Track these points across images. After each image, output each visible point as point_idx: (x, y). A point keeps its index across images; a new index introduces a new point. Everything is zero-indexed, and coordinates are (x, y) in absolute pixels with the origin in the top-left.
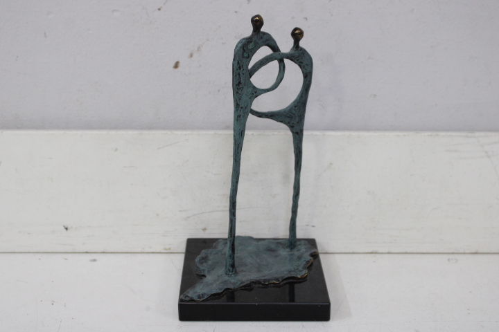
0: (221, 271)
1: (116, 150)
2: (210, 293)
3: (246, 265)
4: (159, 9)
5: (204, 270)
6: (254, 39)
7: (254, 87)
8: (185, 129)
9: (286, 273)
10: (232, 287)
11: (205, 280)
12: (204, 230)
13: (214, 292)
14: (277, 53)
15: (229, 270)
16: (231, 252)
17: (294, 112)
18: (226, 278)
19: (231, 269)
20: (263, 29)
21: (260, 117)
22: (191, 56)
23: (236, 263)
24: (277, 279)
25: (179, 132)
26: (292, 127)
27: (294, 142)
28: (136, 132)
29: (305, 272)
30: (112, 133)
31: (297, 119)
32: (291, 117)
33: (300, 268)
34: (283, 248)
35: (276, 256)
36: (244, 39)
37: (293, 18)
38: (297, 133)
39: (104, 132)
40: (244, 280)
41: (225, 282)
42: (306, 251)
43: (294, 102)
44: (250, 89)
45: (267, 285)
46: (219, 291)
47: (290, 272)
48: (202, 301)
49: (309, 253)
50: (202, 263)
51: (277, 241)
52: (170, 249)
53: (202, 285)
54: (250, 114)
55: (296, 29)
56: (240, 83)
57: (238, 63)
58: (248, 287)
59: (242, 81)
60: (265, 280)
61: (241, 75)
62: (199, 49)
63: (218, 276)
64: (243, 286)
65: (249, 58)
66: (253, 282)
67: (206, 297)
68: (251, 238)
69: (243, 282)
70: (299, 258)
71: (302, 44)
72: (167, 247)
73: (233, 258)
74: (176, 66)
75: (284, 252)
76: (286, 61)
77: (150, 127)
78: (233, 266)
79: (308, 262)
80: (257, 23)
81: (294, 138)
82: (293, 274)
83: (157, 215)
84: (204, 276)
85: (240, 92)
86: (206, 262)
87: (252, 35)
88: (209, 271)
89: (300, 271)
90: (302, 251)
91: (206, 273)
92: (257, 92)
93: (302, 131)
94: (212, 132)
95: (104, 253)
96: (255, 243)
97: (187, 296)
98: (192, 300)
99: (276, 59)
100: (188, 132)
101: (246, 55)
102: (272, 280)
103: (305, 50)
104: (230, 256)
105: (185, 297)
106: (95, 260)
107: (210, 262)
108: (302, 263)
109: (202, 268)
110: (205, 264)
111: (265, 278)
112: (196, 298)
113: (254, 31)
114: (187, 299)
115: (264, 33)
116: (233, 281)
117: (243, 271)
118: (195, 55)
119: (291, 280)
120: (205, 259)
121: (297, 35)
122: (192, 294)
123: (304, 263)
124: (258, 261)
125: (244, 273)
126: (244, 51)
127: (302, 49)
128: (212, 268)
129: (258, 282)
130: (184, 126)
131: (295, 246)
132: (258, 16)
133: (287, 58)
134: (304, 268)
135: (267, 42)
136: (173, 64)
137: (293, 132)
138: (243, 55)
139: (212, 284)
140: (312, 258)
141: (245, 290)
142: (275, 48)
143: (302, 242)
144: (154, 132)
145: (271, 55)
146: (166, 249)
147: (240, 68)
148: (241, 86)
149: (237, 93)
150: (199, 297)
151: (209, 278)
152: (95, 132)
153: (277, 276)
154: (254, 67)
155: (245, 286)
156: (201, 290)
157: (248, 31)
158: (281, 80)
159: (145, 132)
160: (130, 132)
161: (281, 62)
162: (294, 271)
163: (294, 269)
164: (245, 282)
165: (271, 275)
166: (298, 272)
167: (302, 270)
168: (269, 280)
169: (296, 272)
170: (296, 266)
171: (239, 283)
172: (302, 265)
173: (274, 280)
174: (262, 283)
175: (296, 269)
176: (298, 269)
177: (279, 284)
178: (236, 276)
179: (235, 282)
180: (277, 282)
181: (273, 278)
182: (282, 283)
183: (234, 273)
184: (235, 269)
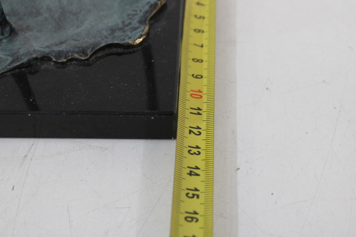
3: (38, 13)
9: (105, 33)
24: (83, 52)
29: (142, 31)
33: (135, 23)
40: (22, 51)
45: (63, 63)
60: (59, 54)
64: (15, 68)
66: (36, 59)
69: (17, 59)
78: (2, 23)
79: (154, 6)
82: (118, 38)
89: (135, 29)
102: (73, 52)
111: (63, 48)
119: (114, 50)
123: (147, 8)
125: (28, 34)
134: (142, 22)
153: (87, 41)
162: (121, 29)
163: (123, 22)
164: (23, 57)
165: (76, 40)
166: (129, 33)
167: (137, 25)
168: (68, 52)
169: (124, 32)
170: (128, 15)
171: (10, 59)
172: (142, 14)
173: (77, 53)
174: (54, 60)
175: (127, 23)
176: (130, 24)
177: (87, 60)
178: (10, 41)
179: (4, 57)
180: (83, 58)
181: (77, 50)
182: (93, 58)
183: (6, 35)
184: (8, 29)
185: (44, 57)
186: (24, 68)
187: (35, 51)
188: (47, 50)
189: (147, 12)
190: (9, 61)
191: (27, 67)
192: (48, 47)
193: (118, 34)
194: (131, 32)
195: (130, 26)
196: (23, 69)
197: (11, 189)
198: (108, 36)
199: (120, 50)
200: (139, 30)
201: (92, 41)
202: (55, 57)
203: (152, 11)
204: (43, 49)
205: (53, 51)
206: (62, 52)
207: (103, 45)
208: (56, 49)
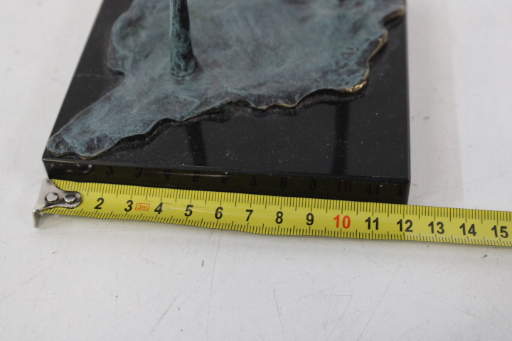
0: (163, 62)
2: (117, 137)
3: (226, 46)
5: (124, 58)
9: (314, 75)
10: (177, 114)
11: (120, 89)
15: (179, 66)
16: (177, 26)
18: (169, 86)
19: (182, 65)
24: (290, 98)
29: (361, 75)
33: (352, 64)
40: (210, 93)
41: (162, 101)
42: (376, 9)
45: (263, 111)
46: (141, 132)
47: (325, 72)
48: (96, 158)
49: (382, 14)
50: (125, 37)
53: (107, 107)
60: (260, 99)
63: (153, 80)
64: (203, 114)
66: (230, 103)
67: (107, 146)
69: (206, 102)
70: (356, 29)
73: (187, 39)
78: (188, 56)
79: (374, 44)
82: (331, 83)
84: (122, 76)
86: (134, 33)
88: (135, 62)
89: (352, 72)
90: (365, 8)
91: (127, 66)
97: (63, 142)
98: (72, 155)
102: (277, 97)
104: (178, 36)
105: (57, 147)
107: (143, 35)
108: (361, 43)
109: (122, 52)
110: (130, 41)
111: (263, 91)
112: (80, 150)
114: (62, 150)
116: (183, 96)
117: (215, 63)
119: (326, 97)
123: (366, 46)
124: (258, 32)
128: (145, 53)
129: (241, 103)
134: (361, 63)
139: (130, 106)
140: (385, 32)
150: (90, 147)
151: (129, 87)
153: (293, 84)
156: (100, 123)
162: (335, 71)
163: (337, 63)
164: (212, 100)
165: (278, 82)
166: (345, 77)
167: (355, 67)
168: (270, 97)
169: (339, 75)
170: (343, 54)
171: (197, 102)
172: (359, 53)
173: (282, 98)
174: (253, 105)
175: (342, 63)
176: (346, 65)
177: (294, 108)
178: (194, 79)
179: (189, 99)
180: (290, 106)
181: (281, 94)
182: (300, 106)
183: (190, 71)
184: (192, 63)
185: (239, 101)
186: (214, 113)
187: (227, 93)
188: (243, 93)
189: (365, 51)
190: (195, 105)
191: (218, 113)
192: (243, 89)
193: (331, 77)
194: (349, 76)
195: (345, 69)
196: (213, 116)
197: (201, 264)
198: (319, 80)
199: (334, 98)
200: (358, 74)
201: (299, 84)
202: (254, 102)
203: (372, 51)
204: (238, 92)
205: (251, 95)
206: (263, 96)
207: (314, 90)
208: (255, 92)
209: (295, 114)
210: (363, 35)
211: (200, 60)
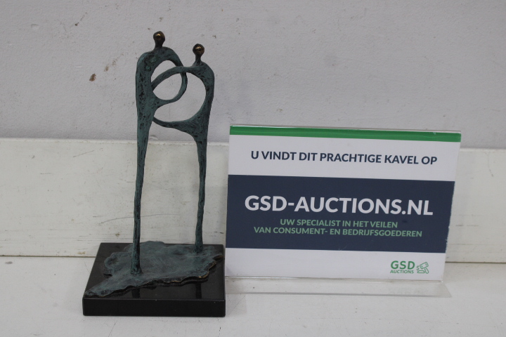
0: (127, 271)
1: (34, 157)
2: (113, 290)
3: (152, 266)
4: (76, 25)
5: (111, 270)
6: (156, 54)
7: (157, 98)
8: (102, 139)
9: (188, 273)
10: (135, 285)
11: (111, 278)
12: (118, 235)
13: (117, 289)
14: (179, 67)
15: (134, 270)
16: (135, 252)
17: (197, 122)
18: (131, 277)
19: (136, 269)
20: (165, 45)
21: (164, 126)
22: (107, 69)
23: (141, 264)
24: (179, 279)
25: (94, 141)
26: (195, 137)
27: (198, 150)
28: (53, 141)
29: (206, 273)
30: (30, 141)
31: (201, 129)
32: (194, 127)
33: (202, 270)
34: (190, 252)
35: (182, 259)
36: (146, 53)
37: (203, 35)
38: (201, 142)
39: (22, 140)
40: (147, 279)
41: (129, 281)
42: (211, 255)
43: (198, 113)
44: (153, 100)
45: (168, 284)
46: (122, 289)
47: (192, 272)
48: (105, 297)
49: (213, 257)
50: (110, 264)
51: (186, 247)
52: (84, 253)
53: (107, 283)
54: (153, 122)
55: (197, 45)
56: (142, 94)
57: (141, 75)
58: (151, 285)
59: (145, 92)
60: (167, 280)
61: (144, 86)
62: (114, 63)
63: (124, 275)
64: (145, 285)
65: (152, 71)
66: (156, 281)
67: (109, 293)
68: (161, 243)
69: (146, 281)
70: (203, 261)
71: (203, 59)
72: (82, 251)
73: (138, 258)
74: (93, 78)
75: (190, 256)
76: (189, 75)
77: (68, 136)
78: (138, 266)
79: (211, 264)
80: (159, 38)
81: (198, 146)
82: (194, 275)
83: (73, 220)
84: (111, 275)
85: (142, 102)
86: (114, 263)
87: (155, 50)
88: (115, 271)
89: (202, 272)
90: (207, 255)
91: (112, 273)
92: (159, 103)
93: (205, 141)
94: (125, 142)
95: (20, 256)
96: (165, 247)
97: (91, 292)
98: (95, 296)
99: (178, 73)
100: (103, 141)
101: (148, 68)
102: (174, 279)
103: (206, 65)
104: (135, 256)
105: (89, 293)
106: (10, 263)
107: (117, 264)
108: (206, 264)
109: (109, 268)
110: (112, 265)
111: (168, 277)
112: (99, 294)
113: (156, 46)
114: (91, 294)
115: (167, 49)
116: (137, 280)
117: (148, 271)
118: (110, 69)
119: (192, 280)
120: (113, 261)
121: (198, 50)
122: (95, 290)
124: (164, 263)
125: (149, 273)
126: (146, 64)
127: (203, 64)
128: (119, 269)
129: (160, 281)
130: (100, 136)
131: (201, 251)
132: (160, 32)
133: (189, 72)
134: (206, 269)
135: (170, 57)
136: (90, 77)
137: (196, 142)
138: (145, 67)
139: (117, 282)
140: (215, 261)
141: (147, 288)
142: (177, 62)
143: (209, 247)
144: (70, 141)
145: (174, 68)
146: (80, 253)
147: (142, 80)
148: (143, 97)
149: (140, 103)
150: (102, 293)
151: (115, 277)
152: (14, 140)
153: (179, 276)
154: (156, 79)
155: (148, 284)
156: (105, 287)
157: (151, 46)
158: (184, 92)
159: (62, 141)
160: (47, 140)
161: (184, 75)
162: (196, 272)
163: (196, 270)
164: (148, 281)
165: (174, 275)
166: (200, 273)
167: (204, 271)
168: (171, 279)
170: (199, 267)
171: (142, 281)
172: (205, 267)
174: (164, 282)
175: (198, 270)
176: (200, 270)
177: (180, 283)
179: (139, 281)
180: (178, 282)
182: (183, 282)
183: (139, 272)
184: (140, 269)
188: (160, 278)
189: (207, 267)
193: (194, 273)
198: (190, 274)
199: (196, 280)
201: (183, 275)
203: (210, 266)
204: (158, 278)
205: (164, 279)
207: (188, 277)
209: (181, 286)
210: (206, 262)
211: (143, 270)
